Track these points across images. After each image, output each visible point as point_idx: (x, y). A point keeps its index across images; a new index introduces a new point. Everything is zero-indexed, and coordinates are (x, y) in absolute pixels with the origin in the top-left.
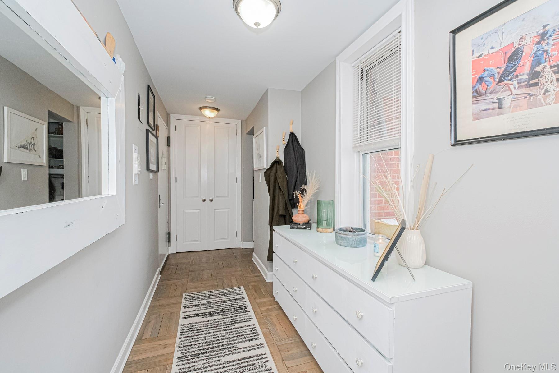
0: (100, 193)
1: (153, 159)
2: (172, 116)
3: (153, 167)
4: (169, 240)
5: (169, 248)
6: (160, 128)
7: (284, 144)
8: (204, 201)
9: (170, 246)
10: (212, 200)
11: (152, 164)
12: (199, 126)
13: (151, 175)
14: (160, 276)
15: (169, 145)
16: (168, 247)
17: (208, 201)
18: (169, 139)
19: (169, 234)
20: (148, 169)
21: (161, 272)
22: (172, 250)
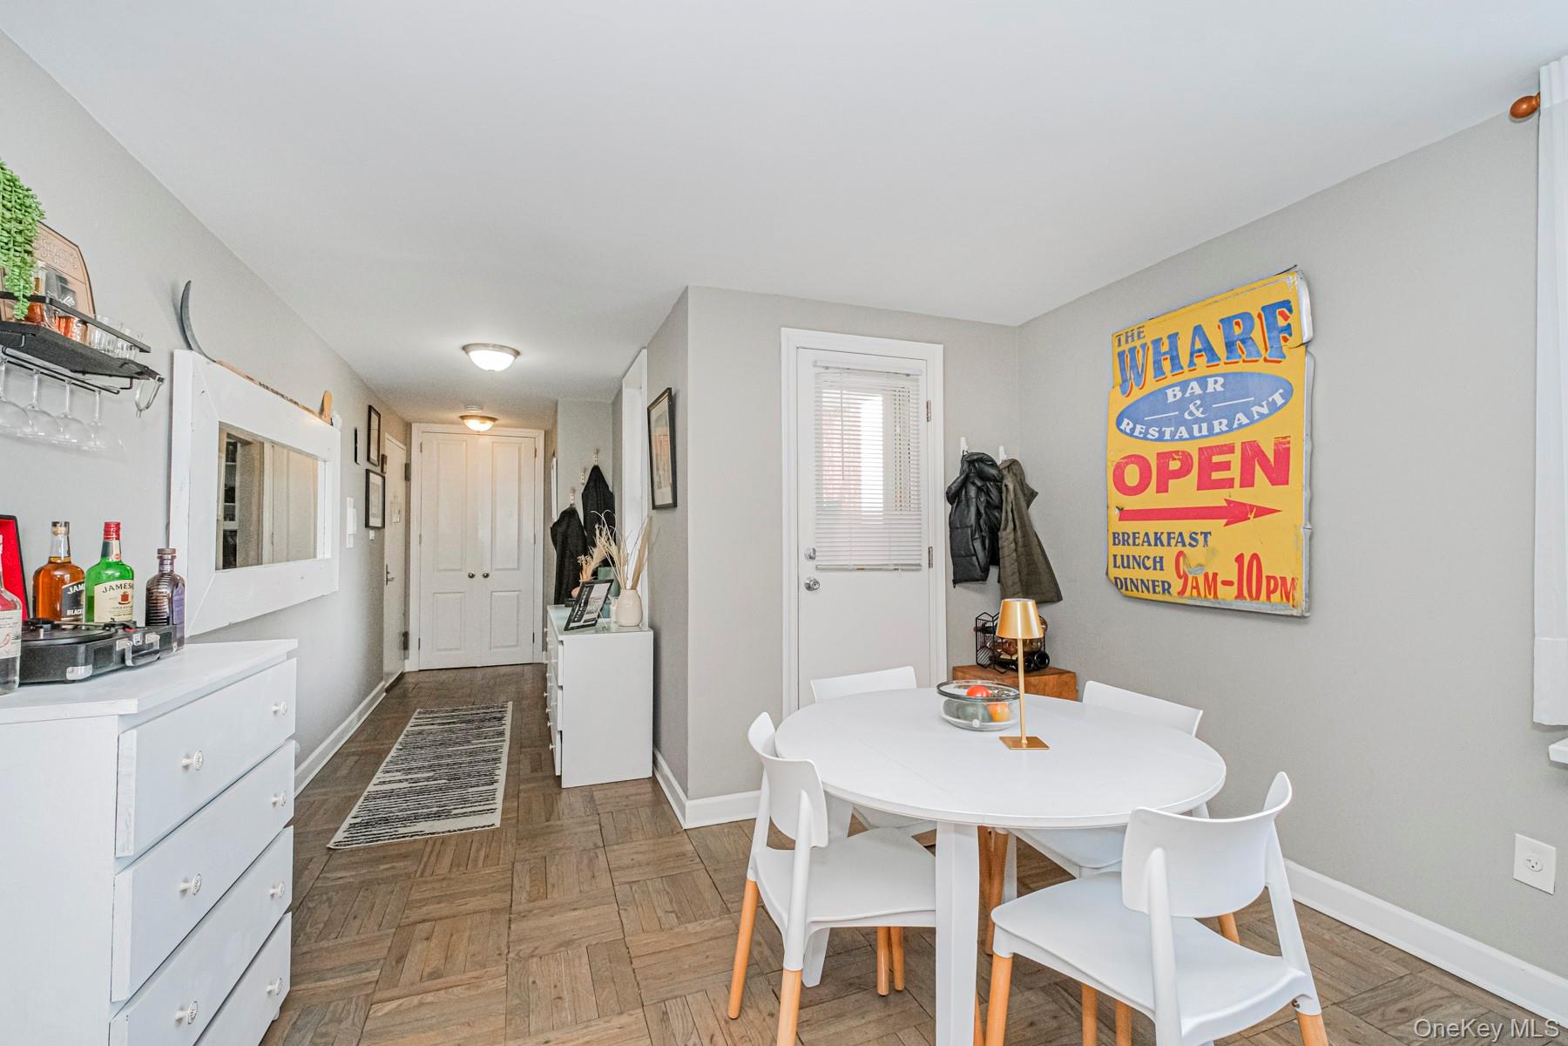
0: (315, 557)
1: (375, 509)
2: (414, 426)
3: (375, 521)
4: (405, 646)
5: (406, 661)
6: (389, 460)
7: (583, 484)
8: (472, 576)
9: (408, 658)
10: (486, 576)
11: (374, 517)
12: (464, 444)
13: (372, 534)
14: (385, 694)
15: (407, 477)
16: (405, 659)
17: (479, 577)
18: (407, 467)
19: (406, 635)
20: (367, 525)
21: (388, 690)
22: (410, 666)
